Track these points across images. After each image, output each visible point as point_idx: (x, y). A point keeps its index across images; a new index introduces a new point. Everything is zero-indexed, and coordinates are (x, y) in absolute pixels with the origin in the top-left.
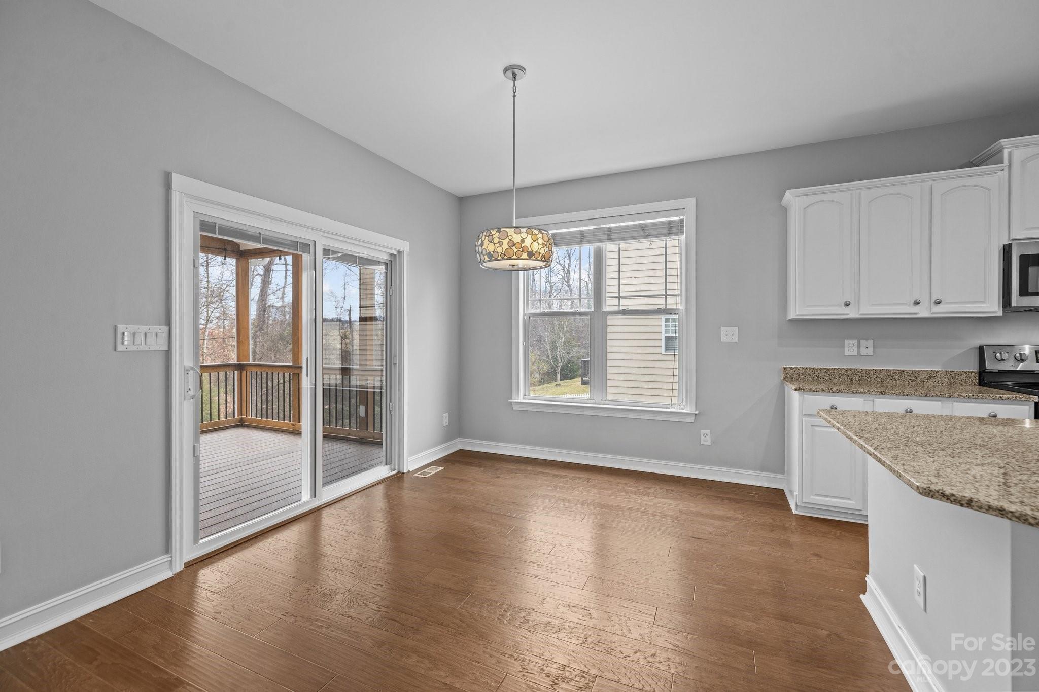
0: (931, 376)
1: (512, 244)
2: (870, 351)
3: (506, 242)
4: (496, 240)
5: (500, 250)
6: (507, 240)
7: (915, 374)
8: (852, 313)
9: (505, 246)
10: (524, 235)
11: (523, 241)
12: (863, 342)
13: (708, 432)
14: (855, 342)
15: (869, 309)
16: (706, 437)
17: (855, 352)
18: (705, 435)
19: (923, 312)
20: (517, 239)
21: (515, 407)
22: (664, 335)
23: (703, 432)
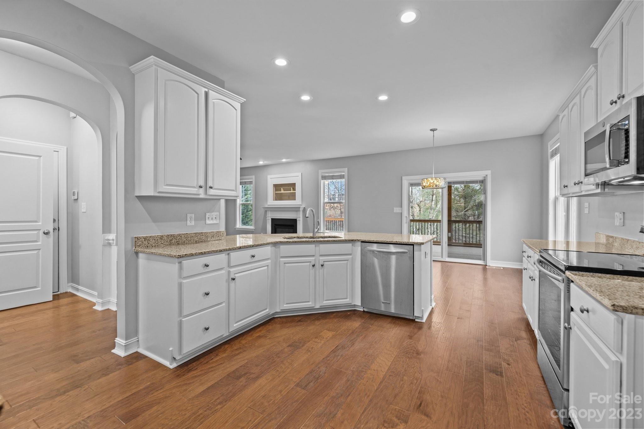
5: (427, 185)
6: (429, 182)
9: (428, 184)
10: (434, 180)
11: (434, 182)
20: (432, 181)
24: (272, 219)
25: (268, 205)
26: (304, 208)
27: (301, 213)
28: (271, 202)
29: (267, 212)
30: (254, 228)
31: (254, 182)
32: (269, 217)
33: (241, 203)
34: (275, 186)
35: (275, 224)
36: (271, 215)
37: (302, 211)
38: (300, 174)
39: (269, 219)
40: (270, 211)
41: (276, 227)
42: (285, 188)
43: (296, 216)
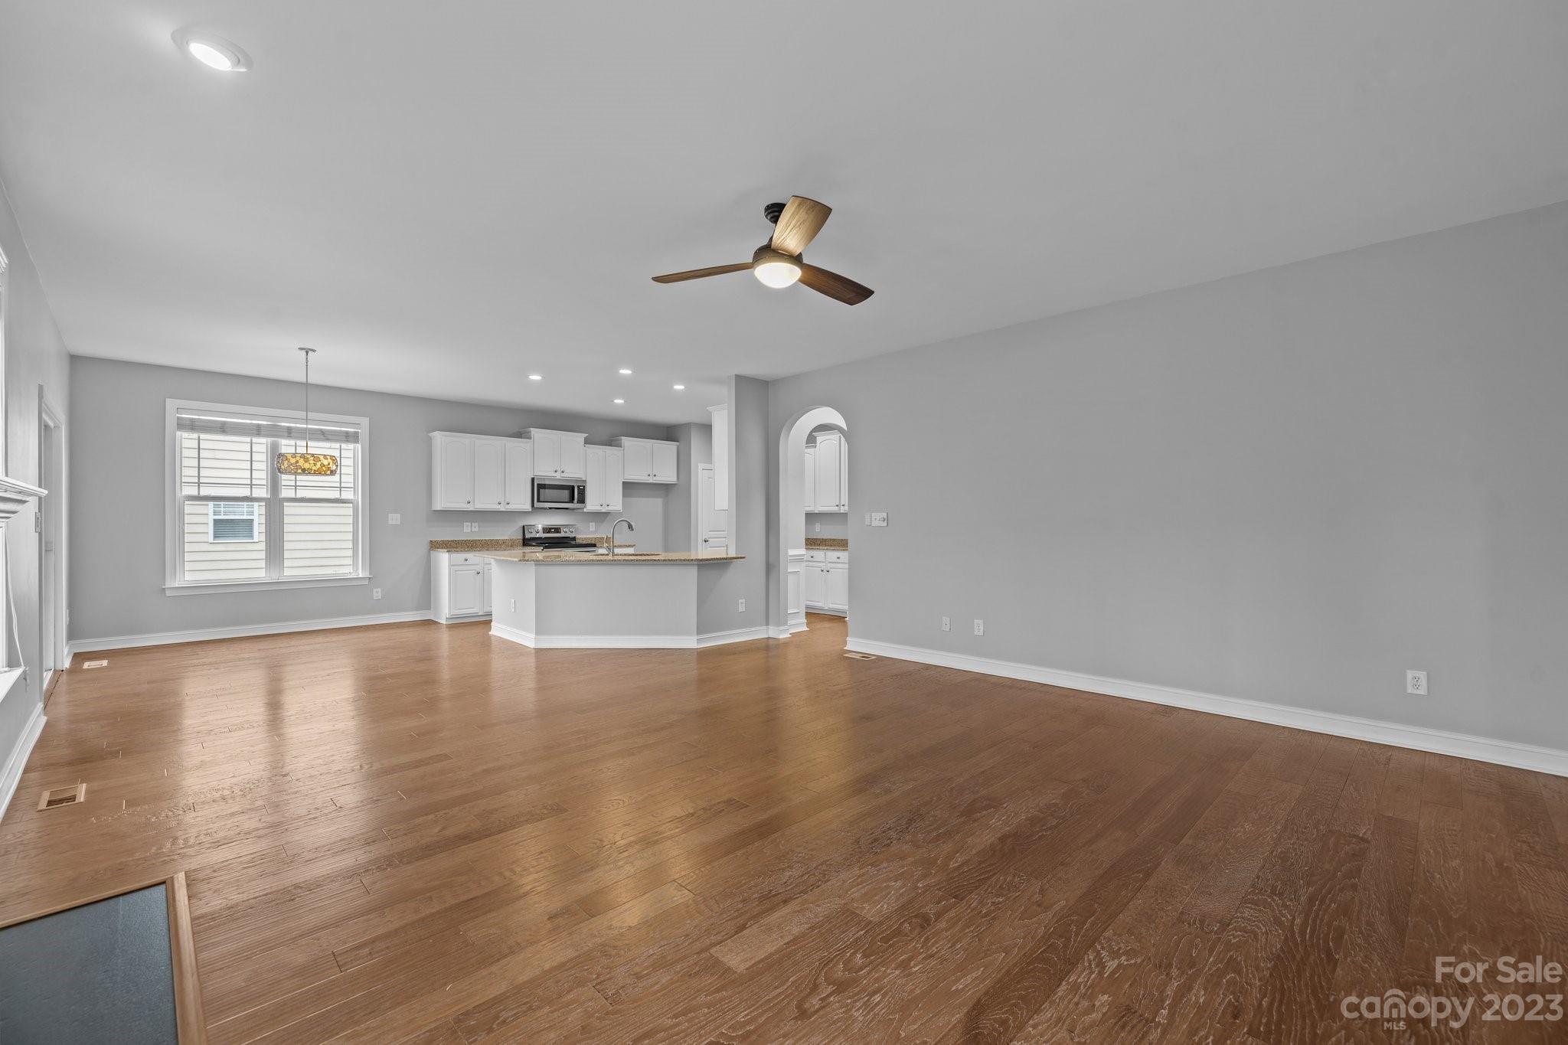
0: (504, 542)
1: (323, 465)
2: (477, 529)
3: (319, 464)
4: (311, 462)
7: (497, 541)
8: (471, 508)
12: (473, 524)
13: (379, 590)
14: (470, 524)
15: (479, 505)
16: (377, 594)
17: (469, 531)
18: (377, 592)
19: (502, 508)
21: (168, 593)
22: (211, 517)
23: (375, 590)
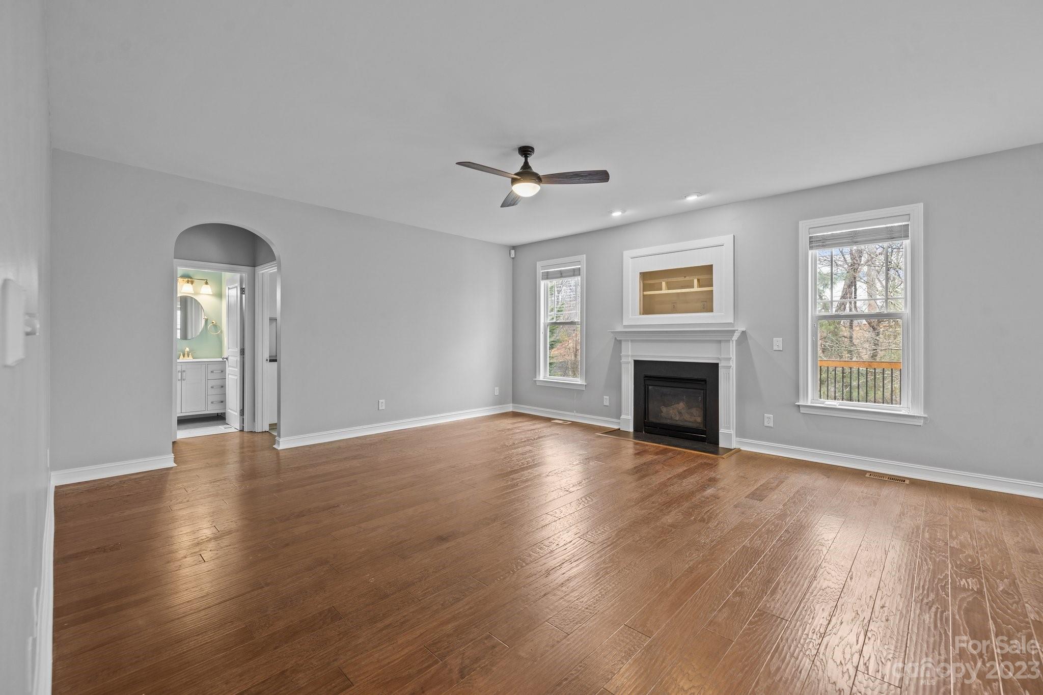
24: (634, 361)
25: (625, 327)
26: (744, 333)
27: (733, 346)
28: (633, 318)
29: (623, 344)
30: (585, 384)
31: (584, 272)
32: (628, 356)
33: (549, 321)
34: (645, 276)
35: (646, 376)
36: (632, 353)
37: (734, 342)
38: (727, 240)
39: (628, 363)
40: (632, 341)
41: (648, 382)
42: (674, 279)
43: (717, 357)
